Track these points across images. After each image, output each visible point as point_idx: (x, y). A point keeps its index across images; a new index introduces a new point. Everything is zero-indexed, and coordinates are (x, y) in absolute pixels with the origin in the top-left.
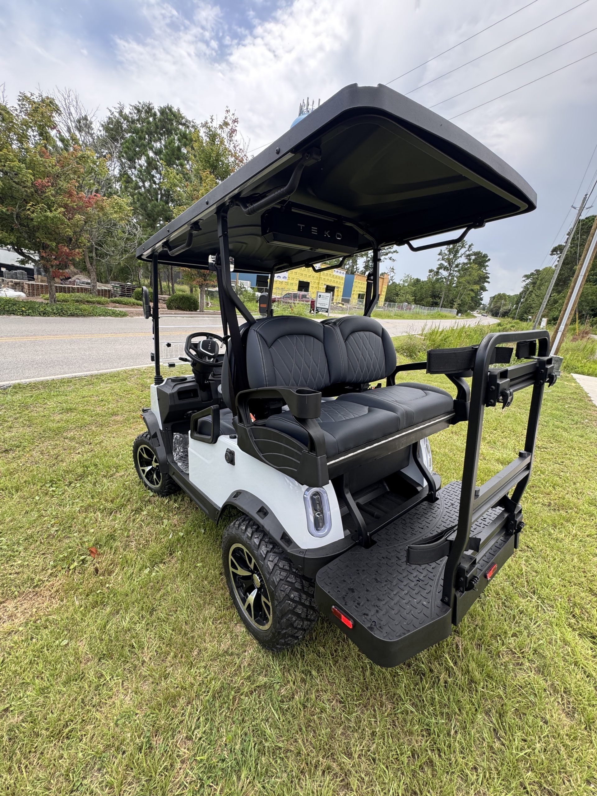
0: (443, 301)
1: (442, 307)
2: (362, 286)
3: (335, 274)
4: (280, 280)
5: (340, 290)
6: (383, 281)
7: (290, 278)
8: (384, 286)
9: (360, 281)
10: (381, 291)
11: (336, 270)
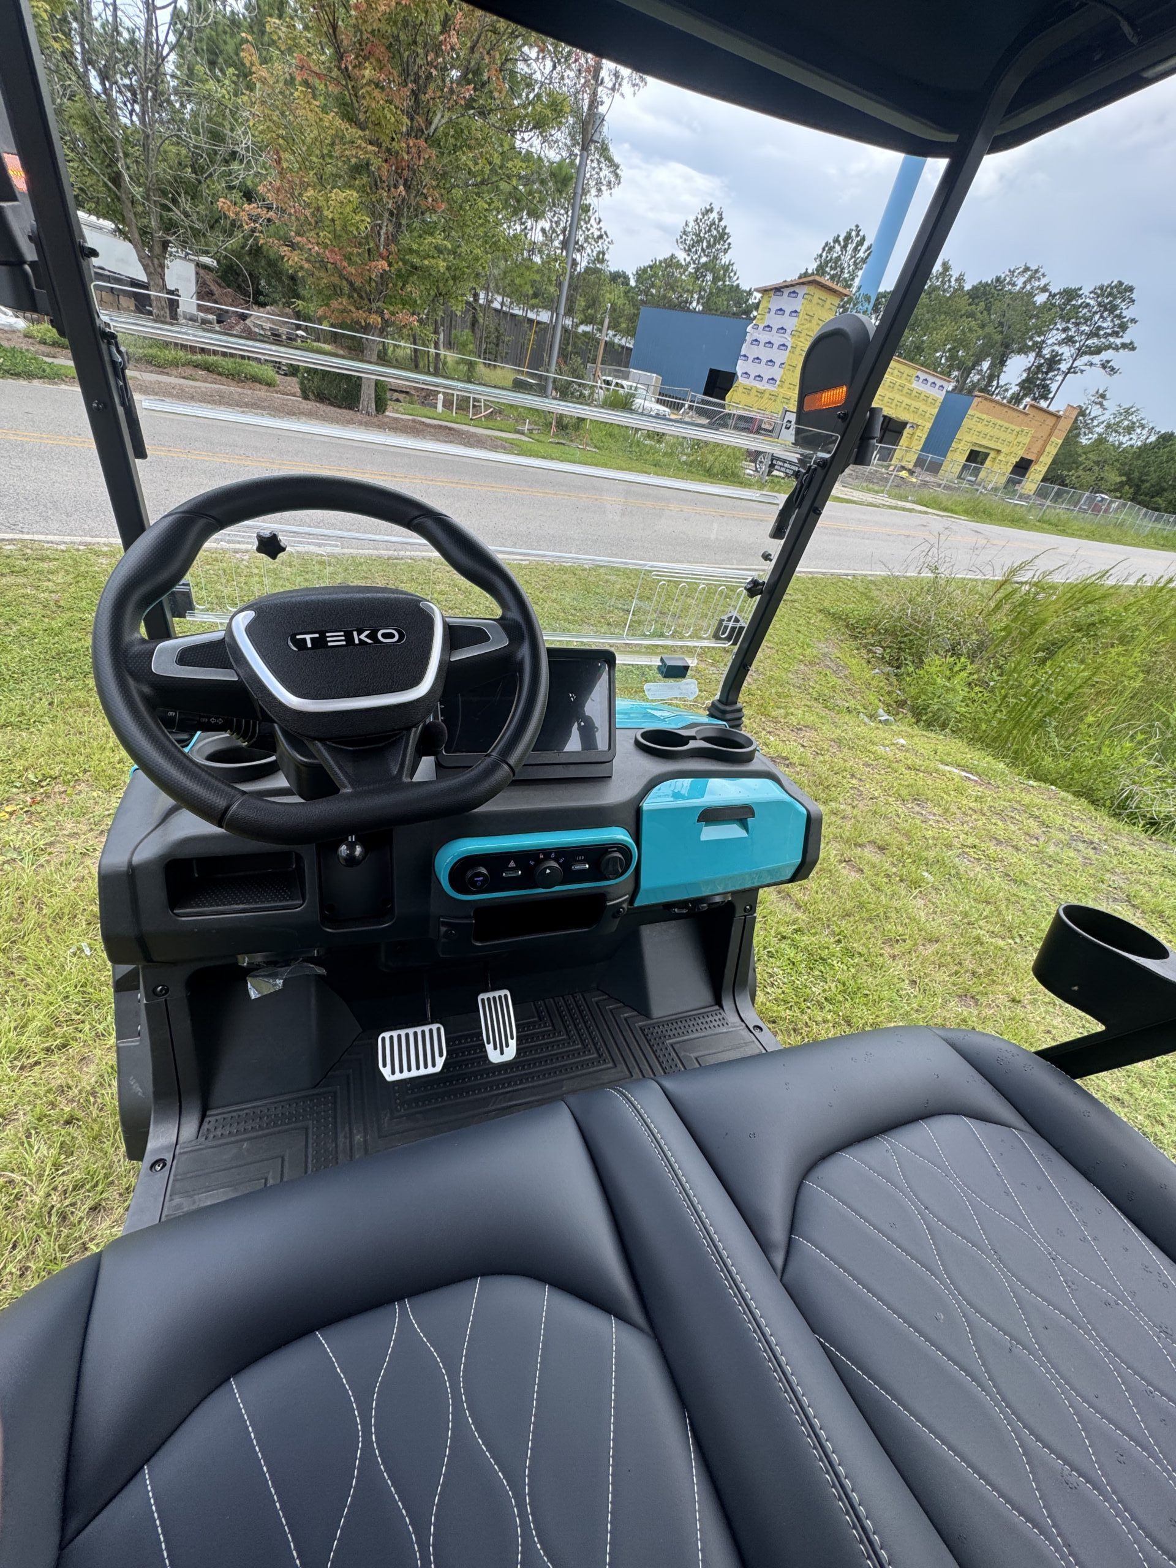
2: (988, 430)
3: (917, 386)
4: (760, 386)
5: (918, 433)
6: (1055, 426)
7: (786, 385)
8: (1053, 439)
9: (984, 416)
10: (1041, 453)
11: (923, 376)
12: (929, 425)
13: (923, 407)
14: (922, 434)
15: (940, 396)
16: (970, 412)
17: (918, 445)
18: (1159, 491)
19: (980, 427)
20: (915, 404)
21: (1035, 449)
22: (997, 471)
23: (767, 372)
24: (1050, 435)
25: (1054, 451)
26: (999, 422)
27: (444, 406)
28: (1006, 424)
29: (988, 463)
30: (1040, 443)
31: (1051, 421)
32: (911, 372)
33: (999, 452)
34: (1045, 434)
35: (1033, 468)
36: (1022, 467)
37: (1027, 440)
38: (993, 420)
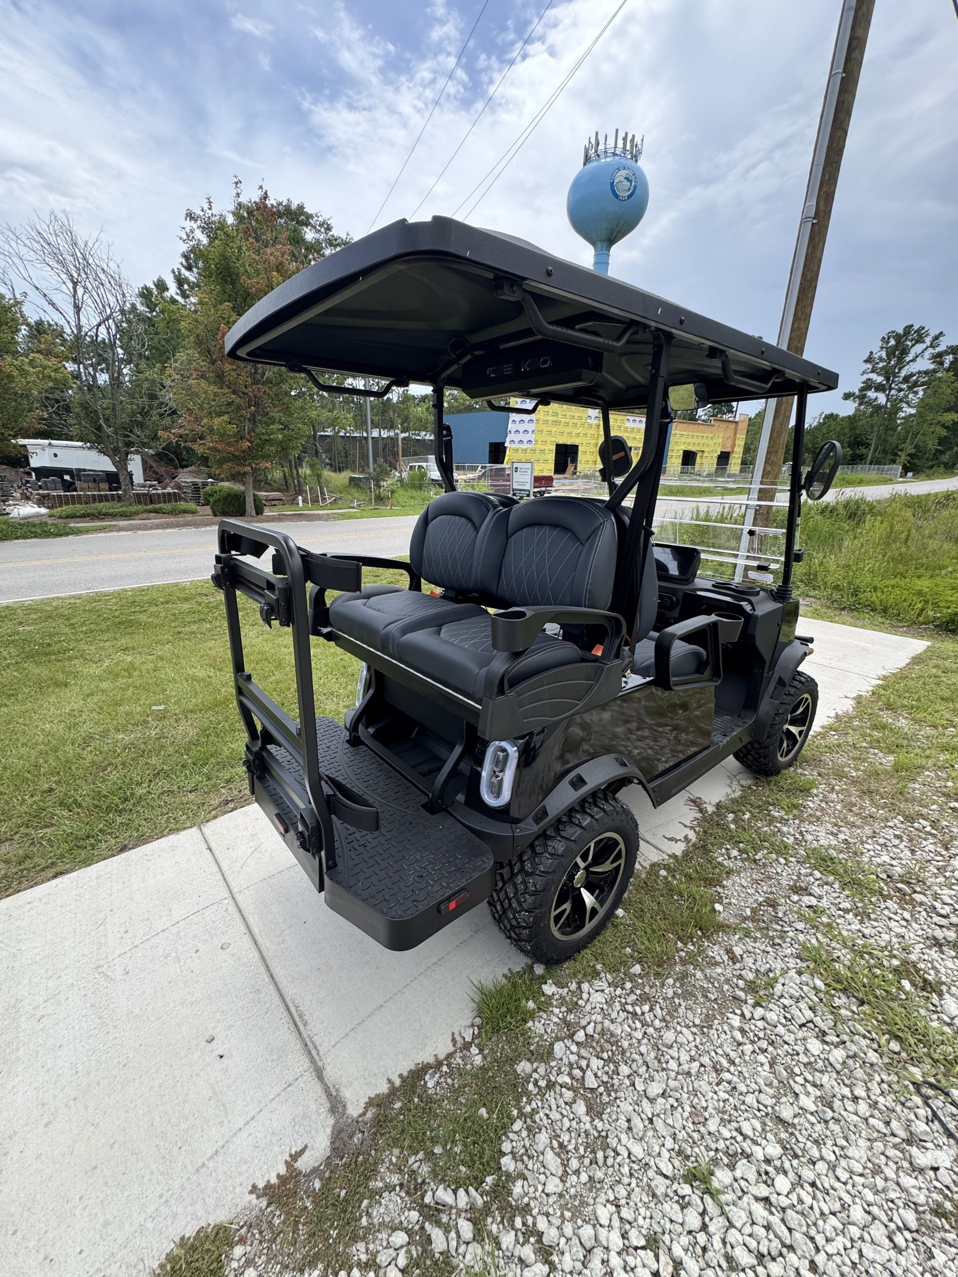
0: (875, 451)
1: (871, 464)
2: (688, 441)
3: (628, 425)
4: (523, 446)
6: (736, 428)
7: (539, 442)
8: (738, 436)
9: (683, 433)
10: (734, 446)
11: (631, 418)
13: (638, 437)
16: (673, 432)
19: (683, 440)
21: (729, 444)
22: (707, 463)
23: (525, 438)
24: (735, 434)
25: (743, 443)
26: (696, 434)
27: (303, 501)
28: (700, 434)
29: (698, 460)
30: (730, 440)
31: (732, 426)
32: (622, 417)
33: (703, 452)
34: (732, 435)
35: (732, 456)
36: (724, 458)
37: (720, 440)
38: (691, 434)
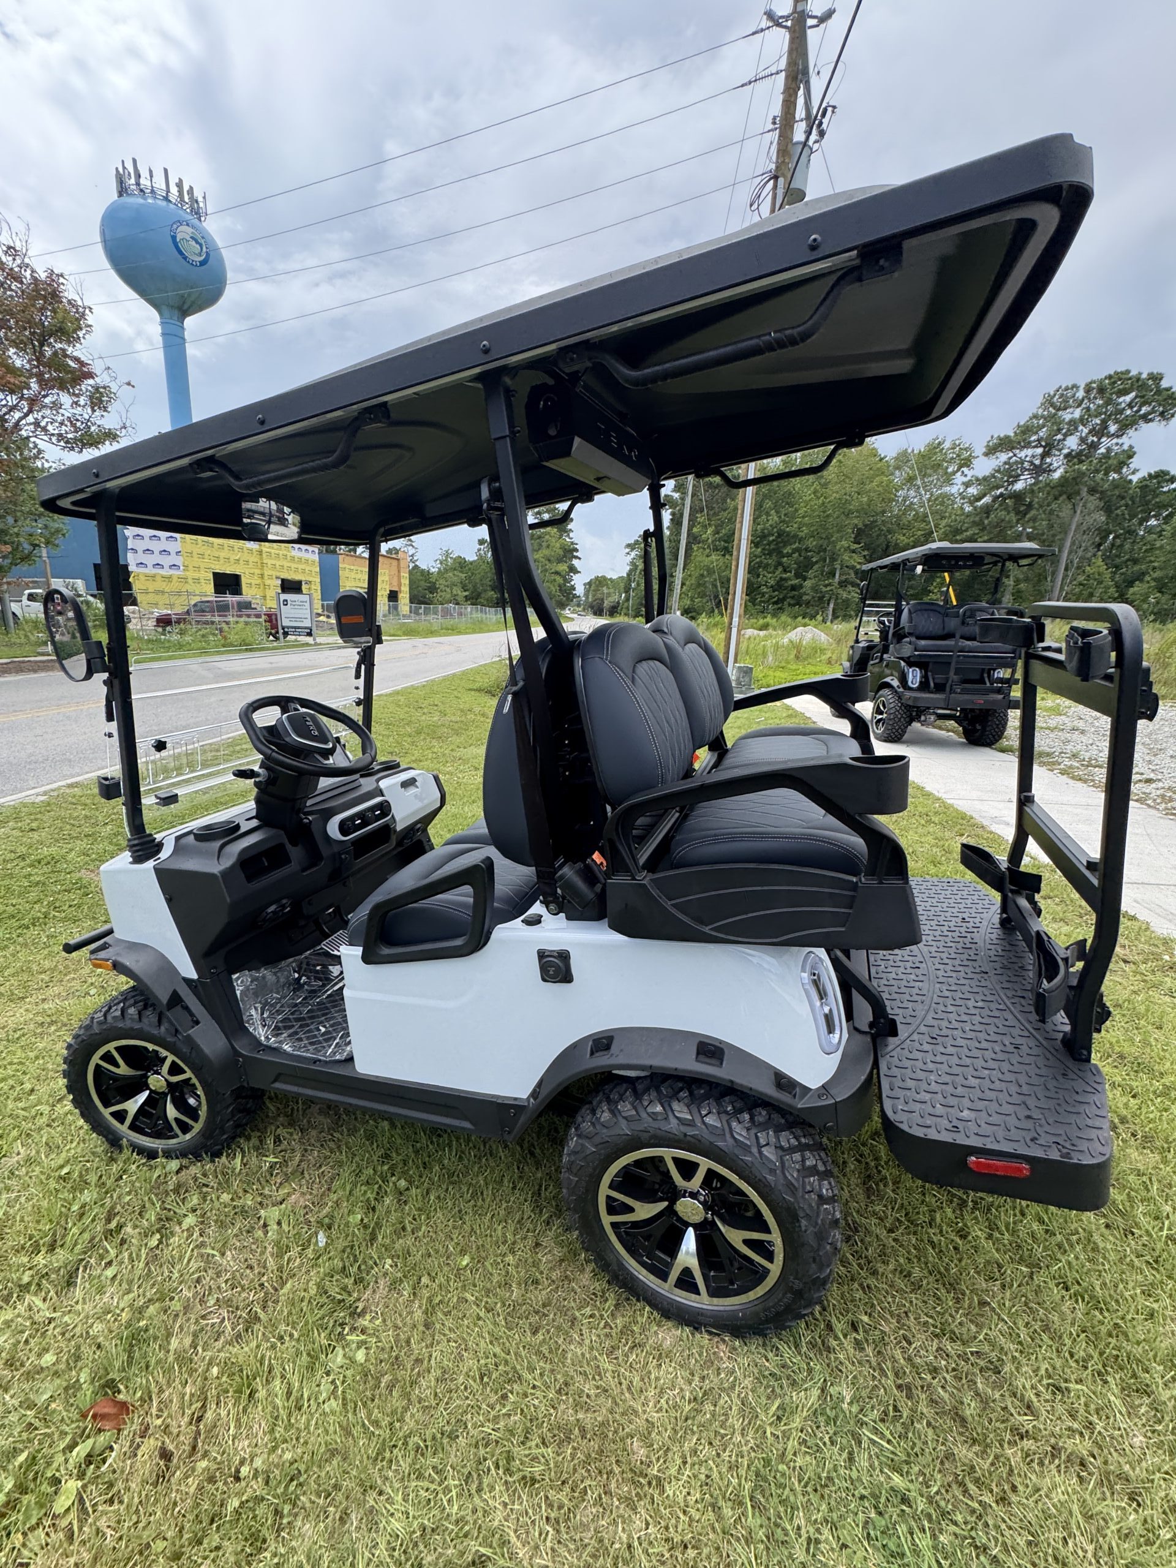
3: (295, 553)
4: (164, 573)
5: (313, 587)
6: (399, 565)
7: (191, 568)
8: (402, 574)
10: (400, 585)
11: (296, 546)
12: (318, 580)
13: (308, 568)
14: (316, 588)
15: (316, 557)
17: (317, 595)
18: (479, 596)
19: (353, 575)
20: (301, 567)
21: (395, 583)
23: (166, 560)
24: (399, 571)
25: (407, 582)
30: (396, 579)
31: (395, 563)
32: (287, 545)
34: (396, 572)
35: (400, 596)
36: (393, 596)
37: (387, 578)
